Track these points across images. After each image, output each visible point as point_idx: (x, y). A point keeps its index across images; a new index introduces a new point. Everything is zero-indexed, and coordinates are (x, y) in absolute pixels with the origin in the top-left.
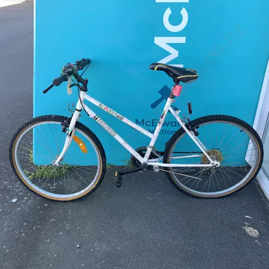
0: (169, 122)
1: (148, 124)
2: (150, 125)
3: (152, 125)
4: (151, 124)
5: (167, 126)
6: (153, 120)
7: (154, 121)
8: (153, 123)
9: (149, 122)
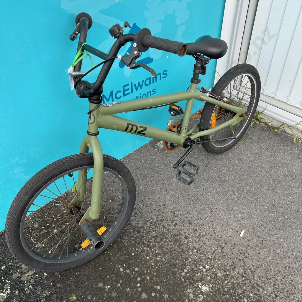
0: (143, 81)
1: (118, 96)
2: (121, 97)
3: (124, 95)
4: (121, 94)
5: (141, 88)
6: (124, 87)
7: (126, 88)
8: (124, 91)
9: (120, 91)
